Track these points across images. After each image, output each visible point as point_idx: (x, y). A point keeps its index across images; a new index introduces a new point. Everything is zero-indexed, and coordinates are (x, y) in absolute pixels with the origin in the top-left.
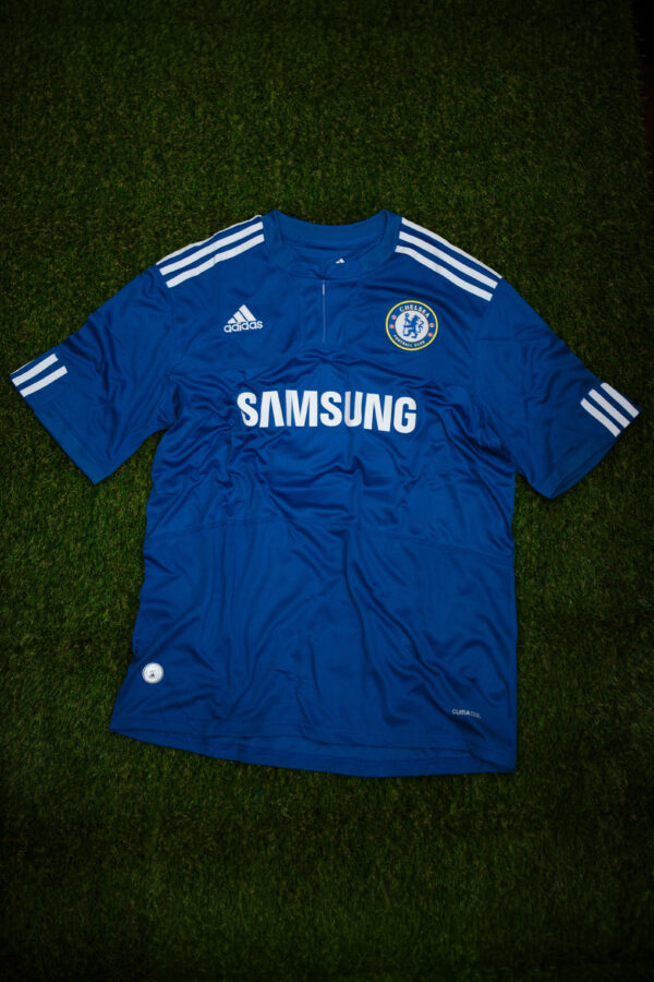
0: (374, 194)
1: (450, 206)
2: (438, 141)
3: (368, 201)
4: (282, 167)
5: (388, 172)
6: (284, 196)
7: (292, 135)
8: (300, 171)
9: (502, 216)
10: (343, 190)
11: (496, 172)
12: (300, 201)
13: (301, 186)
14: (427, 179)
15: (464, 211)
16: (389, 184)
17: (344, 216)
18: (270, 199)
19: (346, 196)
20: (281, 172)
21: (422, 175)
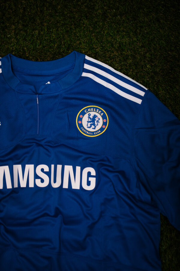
0: (69, 43)
1: (115, 48)
2: (106, 11)
3: (65, 47)
4: (15, 29)
5: (77, 30)
6: (15, 46)
7: (21, 11)
8: (26, 31)
9: (146, 53)
10: (51, 41)
11: (141, 27)
12: (25, 49)
13: (26, 40)
14: (100, 32)
15: (123, 50)
16: (78, 37)
17: (51, 56)
18: (8, 48)
19: (52, 44)
20: (15, 32)
21: (98, 30)
